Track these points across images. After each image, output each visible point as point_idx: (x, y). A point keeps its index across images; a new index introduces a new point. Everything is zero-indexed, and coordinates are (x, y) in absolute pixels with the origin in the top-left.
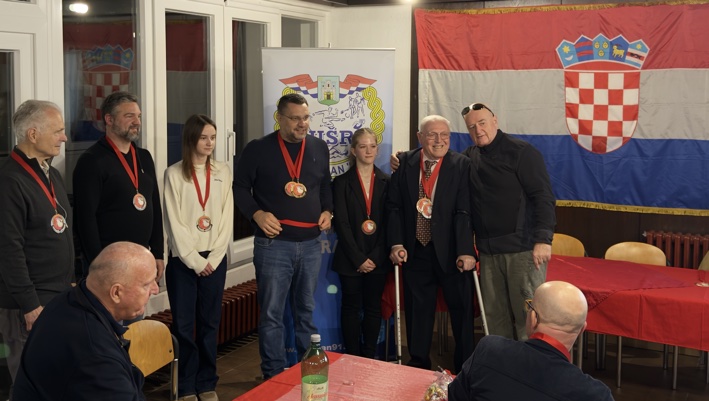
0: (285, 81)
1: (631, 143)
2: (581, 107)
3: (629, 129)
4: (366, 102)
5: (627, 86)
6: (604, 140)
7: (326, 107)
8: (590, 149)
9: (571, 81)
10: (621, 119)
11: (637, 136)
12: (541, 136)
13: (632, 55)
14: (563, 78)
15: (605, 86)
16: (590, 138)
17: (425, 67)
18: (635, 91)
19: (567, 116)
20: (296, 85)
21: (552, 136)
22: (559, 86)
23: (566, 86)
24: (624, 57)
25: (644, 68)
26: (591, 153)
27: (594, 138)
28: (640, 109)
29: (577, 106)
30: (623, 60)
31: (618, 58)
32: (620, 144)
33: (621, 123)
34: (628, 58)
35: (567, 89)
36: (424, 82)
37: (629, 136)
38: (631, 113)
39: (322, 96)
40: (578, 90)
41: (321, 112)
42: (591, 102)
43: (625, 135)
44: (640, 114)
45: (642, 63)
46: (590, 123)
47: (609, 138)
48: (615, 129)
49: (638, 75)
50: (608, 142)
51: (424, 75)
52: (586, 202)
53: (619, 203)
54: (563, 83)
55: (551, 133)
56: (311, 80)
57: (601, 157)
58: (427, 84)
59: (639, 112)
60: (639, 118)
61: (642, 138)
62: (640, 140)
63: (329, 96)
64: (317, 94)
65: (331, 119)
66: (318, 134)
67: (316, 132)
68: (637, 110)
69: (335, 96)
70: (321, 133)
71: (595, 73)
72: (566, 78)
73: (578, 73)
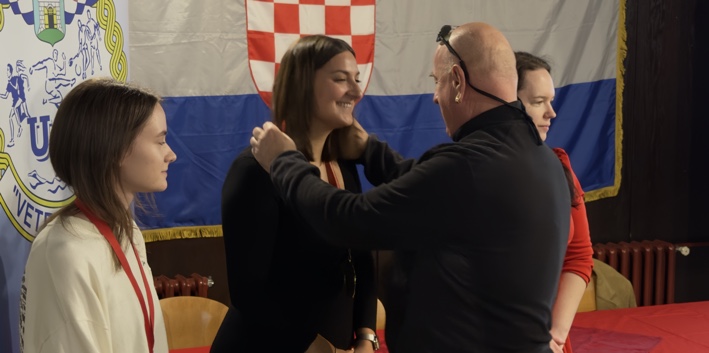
1: (366, 104)
4: (102, 32)
5: (356, 1)
19: (252, 56)
28: (377, 42)
29: (271, 36)
35: (250, 3)
38: (364, 49)
39: (41, 20)
41: (42, 65)
44: (376, 52)
59: (376, 48)
60: (375, 59)
61: (382, 93)
62: (378, 97)
63: (51, 18)
64: (32, 13)
65: (58, 82)
66: (40, 124)
67: (38, 120)
68: (373, 44)
69: (59, 19)
70: (45, 119)
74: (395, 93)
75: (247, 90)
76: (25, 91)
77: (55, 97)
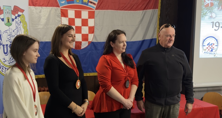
1: (92, 44)
3: (91, 38)
4: (22, 24)
5: (89, 18)
6: (80, 43)
9: (64, 14)
10: (87, 33)
11: (94, 41)
13: (91, 2)
14: (60, 12)
15: (80, 17)
18: (93, 20)
22: (58, 16)
23: (62, 16)
24: (88, 3)
25: (96, 9)
26: (74, 49)
27: (76, 42)
28: (95, 28)
30: (87, 5)
31: (85, 3)
32: (87, 45)
33: (87, 35)
34: (89, 4)
35: (62, 18)
37: (91, 41)
38: (92, 30)
39: (6, 20)
40: (68, 18)
41: (6, 31)
43: (89, 41)
44: (95, 31)
45: (95, 6)
47: (83, 42)
49: (94, 12)
50: (82, 44)
54: (60, 15)
57: (79, 51)
59: (95, 30)
60: (94, 33)
61: (96, 41)
62: (95, 42)
63: (8, 20)
64: (3, 19)
65: (10, 36)
66: (6, 46)
67: (5, 45)
68: (94, 29)
69: (10, 20)
70: (7, 45)
71: (75, 11)
72: (61, 12)
73: (67, 10)
74: (100, 41)
76: (2, 38)
77: (9, 40)
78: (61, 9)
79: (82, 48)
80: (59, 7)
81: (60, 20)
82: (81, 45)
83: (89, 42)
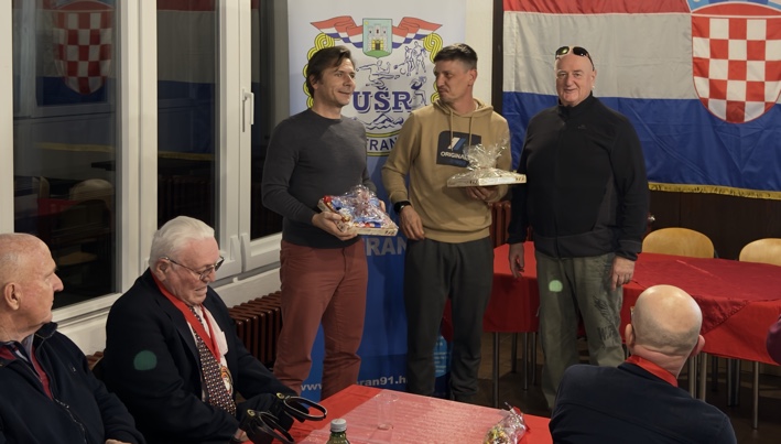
0: (318, 25)
1: (776, 109)
2: (712, 61)
3: (773, 92)
4: (428, 53)
5: (770, 37)
6: (741, 105)
7: (374, 60)
8: (724, 118)
9: (700, 29)
10: (763, 79)
12: (662, 100)
14: (690, 25)
15: (743, 36)
16: (723, 104)
17: (512, 9)
19: (695, 74)
20: (333, 30)
21: (676, 100)
22: (685, 35)
23: (693, 35)
26: (724, 122)
27: (729, 103)
30: (765, 2)
32: (761, 111)
33: (762, 84)
35: (695, 39)
36: (510, 28)
37: (773, 100)
38: (775, 71)
39: (369, 46)
40: (708, 40)
41: (367, 67)
42: (725, 56)
43: (767, 100)
46: (724, 83)
47: (748, 103)
48: (755, 91)
50: (746, 109)
51: (510, 18)
52: (719, 187)
53: (761, 188)
54: (690, 32)
55: (675, 96)
56: (354, 23)
57: (738, 128)
58: (514, 31)
63: (378, 45)
64: (362, 43)
65: (381, 76)
66: (363, 96)
67: (361, 93)
69: (386, 46)
70: (367, 94)
71: (730, 19)
72: (693, 24)
73: (708, 19)
75: (691, 96)
77: (377, 83)
78: (693, 17)
79: (748, 118)
80: (688, 11)
81: (690, 43)
82: (744, 110)
83: (767, 104)
